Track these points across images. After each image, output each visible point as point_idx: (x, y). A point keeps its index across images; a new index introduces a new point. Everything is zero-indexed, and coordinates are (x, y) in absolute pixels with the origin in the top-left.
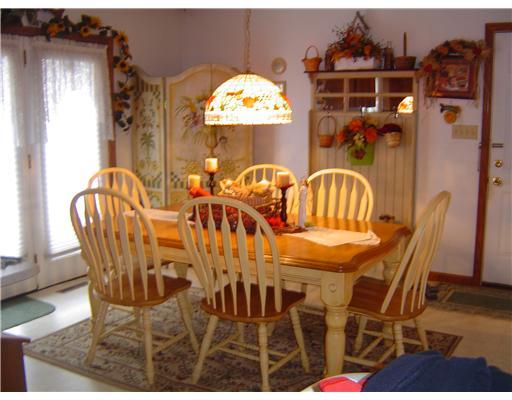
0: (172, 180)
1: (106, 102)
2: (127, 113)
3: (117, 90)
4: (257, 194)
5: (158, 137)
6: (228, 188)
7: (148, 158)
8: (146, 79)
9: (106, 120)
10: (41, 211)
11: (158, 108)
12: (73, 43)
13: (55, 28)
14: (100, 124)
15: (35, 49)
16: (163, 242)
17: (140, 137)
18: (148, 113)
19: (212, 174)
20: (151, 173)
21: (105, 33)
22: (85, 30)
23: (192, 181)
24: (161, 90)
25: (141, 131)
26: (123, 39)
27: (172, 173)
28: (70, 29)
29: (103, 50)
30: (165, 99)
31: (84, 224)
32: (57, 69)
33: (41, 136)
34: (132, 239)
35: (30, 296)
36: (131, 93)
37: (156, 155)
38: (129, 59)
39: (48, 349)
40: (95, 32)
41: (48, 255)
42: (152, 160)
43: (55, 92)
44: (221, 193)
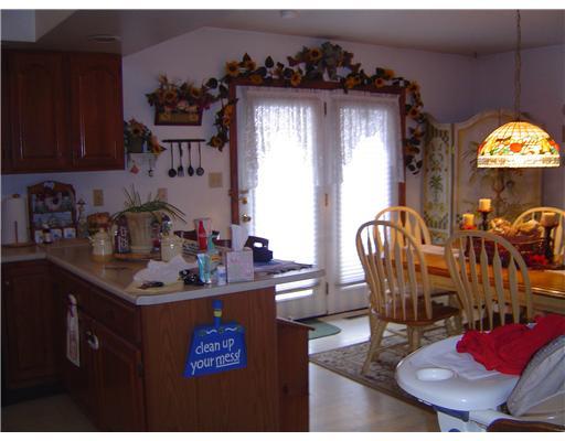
0: (458, 222)
1: (397, 147)
2: (418, 157)
3: (408, 136)
4: (523, 232)
5: (446, 181)
6: (498, 226)
7: (436, 200)
8: (435, 126)
9: (397, 165)
10: (335, 244)
11: (447, 152)
12: (368, 93)
13: (352, 81)
14: (391, 168)
15: (334, 101)
16: (433, 271)
17: (429, 180)
18: (437, 158)
19: (485, 214)
20: (438, 214)
21: (398, 83)
22: (380, 82)
23: (466, 219)
24: (450, 135)
25: (431, 174)
26: (415, 88)
27: (458, 216)
28: (366, 81)
29: (396, 99)
30: (453, 145)
31: (367, 252)
32: (354, 118)
33: (338, 178)
34: (405, 267)
35: (321, 319)
36: (421, 139)
37: (444, 197)
38: (420, 108)
39: (331, 359)
40: (390, 83)
41: (339, 285)
42: (440, 202)
43: (351, 138)
44: (491, 231)
